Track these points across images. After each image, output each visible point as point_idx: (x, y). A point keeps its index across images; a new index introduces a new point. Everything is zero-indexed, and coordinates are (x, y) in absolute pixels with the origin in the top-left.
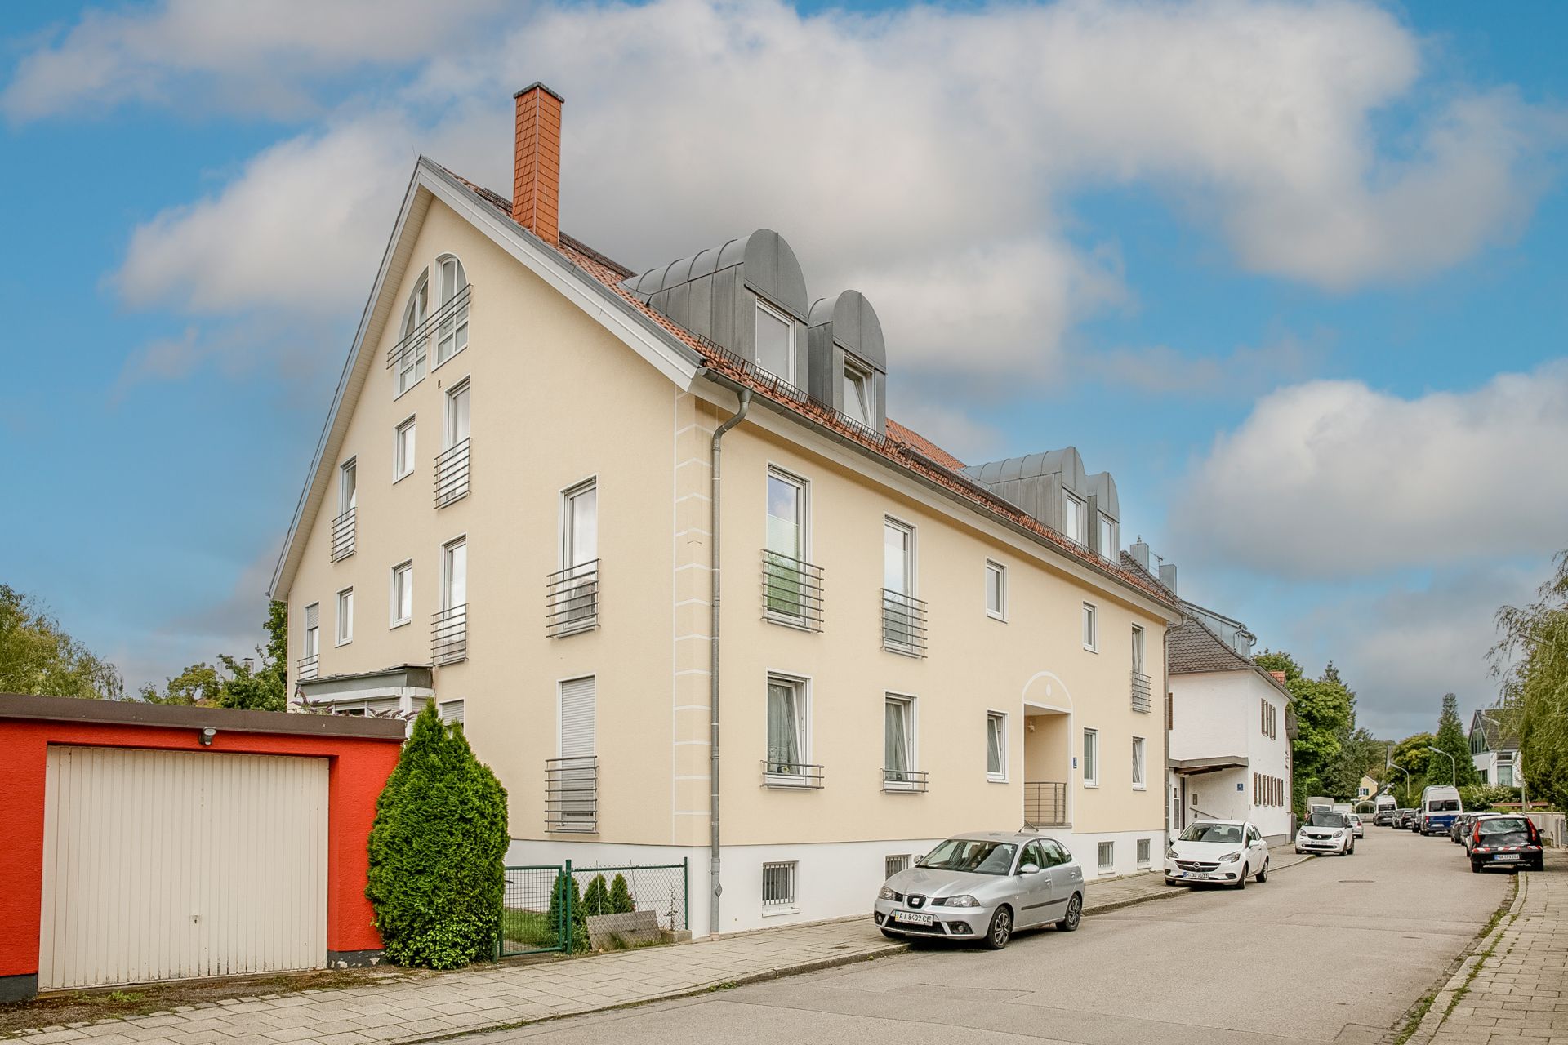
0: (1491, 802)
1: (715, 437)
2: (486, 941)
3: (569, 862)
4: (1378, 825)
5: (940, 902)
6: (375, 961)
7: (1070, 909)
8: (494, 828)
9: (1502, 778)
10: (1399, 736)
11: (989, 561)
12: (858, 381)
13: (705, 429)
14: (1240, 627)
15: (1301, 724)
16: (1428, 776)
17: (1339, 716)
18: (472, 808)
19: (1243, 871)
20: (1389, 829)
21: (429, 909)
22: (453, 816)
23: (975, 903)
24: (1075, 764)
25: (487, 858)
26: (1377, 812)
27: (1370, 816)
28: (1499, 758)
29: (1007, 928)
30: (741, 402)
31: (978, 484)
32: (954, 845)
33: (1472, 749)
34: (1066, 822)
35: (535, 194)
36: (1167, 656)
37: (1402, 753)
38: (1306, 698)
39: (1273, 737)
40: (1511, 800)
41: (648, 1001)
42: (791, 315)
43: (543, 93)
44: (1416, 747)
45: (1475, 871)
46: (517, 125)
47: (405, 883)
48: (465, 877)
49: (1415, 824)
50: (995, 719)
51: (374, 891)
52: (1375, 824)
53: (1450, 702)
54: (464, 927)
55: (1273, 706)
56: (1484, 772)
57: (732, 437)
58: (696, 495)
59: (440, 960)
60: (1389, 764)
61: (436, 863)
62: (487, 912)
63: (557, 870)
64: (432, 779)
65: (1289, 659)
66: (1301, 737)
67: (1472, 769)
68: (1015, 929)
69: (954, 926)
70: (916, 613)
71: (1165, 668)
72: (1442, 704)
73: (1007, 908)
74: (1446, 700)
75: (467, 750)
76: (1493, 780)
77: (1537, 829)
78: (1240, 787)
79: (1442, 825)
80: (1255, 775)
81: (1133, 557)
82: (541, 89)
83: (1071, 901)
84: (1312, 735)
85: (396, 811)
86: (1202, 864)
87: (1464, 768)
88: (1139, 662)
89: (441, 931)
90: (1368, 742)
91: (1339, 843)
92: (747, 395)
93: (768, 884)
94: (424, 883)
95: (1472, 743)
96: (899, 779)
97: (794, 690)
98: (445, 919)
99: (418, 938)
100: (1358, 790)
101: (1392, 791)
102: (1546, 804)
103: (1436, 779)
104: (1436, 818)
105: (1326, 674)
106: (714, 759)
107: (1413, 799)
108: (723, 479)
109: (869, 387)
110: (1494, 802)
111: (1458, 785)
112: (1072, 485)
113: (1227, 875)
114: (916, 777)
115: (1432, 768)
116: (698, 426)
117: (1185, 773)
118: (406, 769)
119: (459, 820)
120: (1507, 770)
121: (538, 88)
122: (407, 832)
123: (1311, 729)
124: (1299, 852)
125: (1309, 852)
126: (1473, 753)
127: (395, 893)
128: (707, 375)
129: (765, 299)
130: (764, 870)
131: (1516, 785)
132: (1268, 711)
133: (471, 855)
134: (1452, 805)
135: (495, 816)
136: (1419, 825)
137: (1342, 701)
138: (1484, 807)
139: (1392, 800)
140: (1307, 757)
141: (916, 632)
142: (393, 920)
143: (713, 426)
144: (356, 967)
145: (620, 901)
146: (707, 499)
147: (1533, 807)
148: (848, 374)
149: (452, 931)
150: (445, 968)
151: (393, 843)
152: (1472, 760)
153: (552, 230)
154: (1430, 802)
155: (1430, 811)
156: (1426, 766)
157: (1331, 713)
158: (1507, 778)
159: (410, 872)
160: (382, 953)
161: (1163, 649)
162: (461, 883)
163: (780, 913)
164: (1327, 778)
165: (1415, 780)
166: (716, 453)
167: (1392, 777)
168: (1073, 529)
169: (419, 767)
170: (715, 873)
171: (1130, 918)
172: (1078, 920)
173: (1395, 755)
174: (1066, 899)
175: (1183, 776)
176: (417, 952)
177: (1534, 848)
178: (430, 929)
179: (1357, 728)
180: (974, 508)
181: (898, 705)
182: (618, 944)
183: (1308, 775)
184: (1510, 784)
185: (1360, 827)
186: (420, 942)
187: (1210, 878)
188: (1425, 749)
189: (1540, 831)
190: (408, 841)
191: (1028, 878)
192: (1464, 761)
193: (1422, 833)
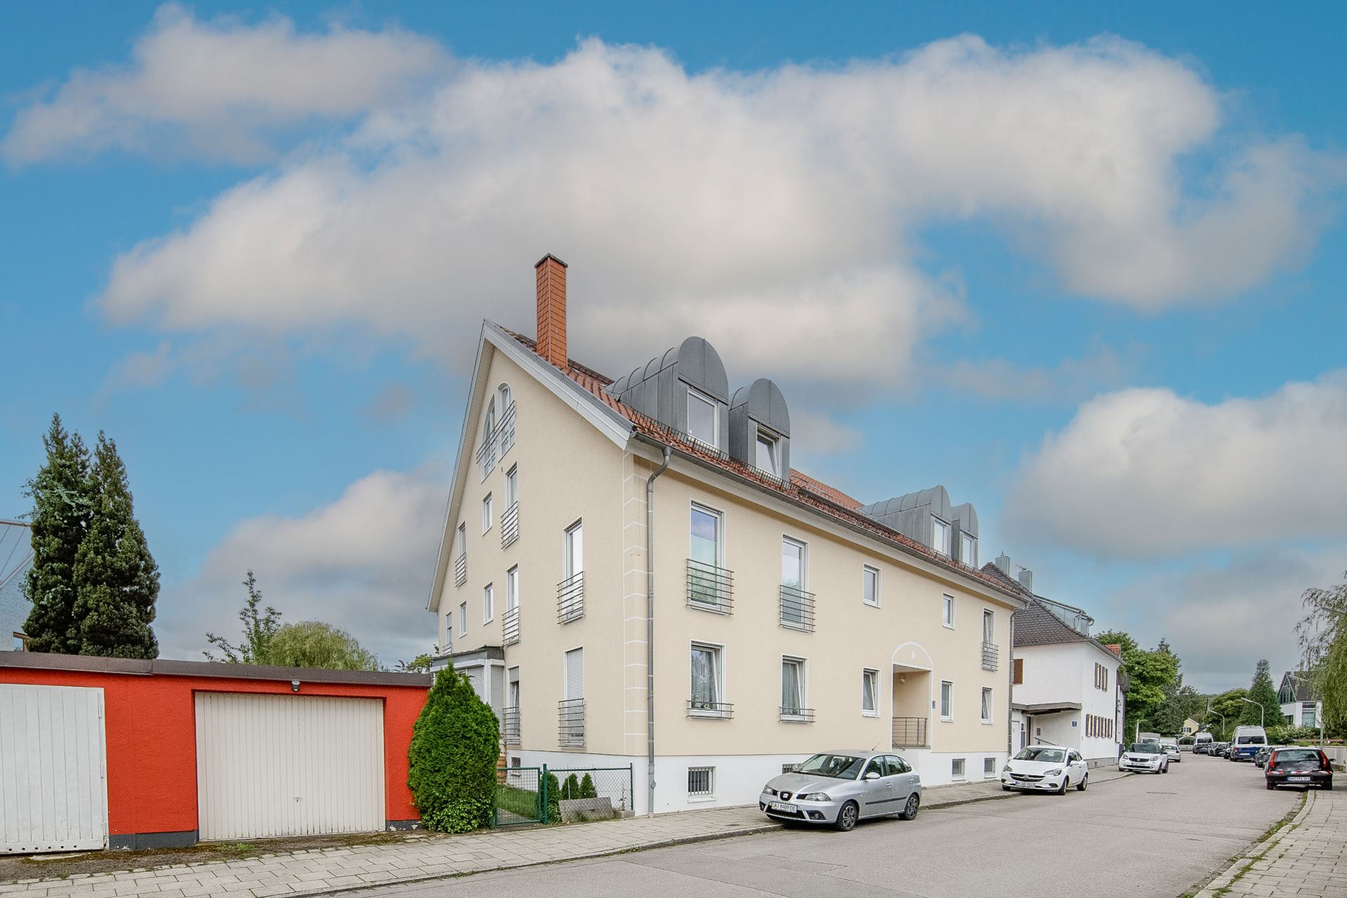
0: (1294, 738)
1: (648, 483)
2: (484, 815)
3: (545, 765)
4: (1196, 753)
5: (802, 797)
6: (414, 827)
7: (909, 805)
8: (487, 743)
9: (1306, 721)
10: (1219, 692)
11: (866, 566)
12: (769, 444)
13: (641, 477)
14: (1080, 612)
15: (1133, 682)
16: (1240, 719)
17: (1165, 676)
18: (471, 730)
19: (1064, 782)
20: (1206, 756)
21: (443, 795)
22: (458, 735)
23: (828, 799)
24: (934, 706)
25: (482, 762)
26: (1196, 744)
27: (1190, 747)
28: (1304, 706)
29: (853, 816)
30: (664, 456)
31: (870, 517)
32: (823, 759)
33: (1281, 699)
34: (927, 744)
35: (550, 333)
36: (1013, 631)
37: (1219, 702)
38: (1138, 663)
39: (1105, 689)
40: (1312, 737)
41: (572, 859)
42: (715, 398)
43: (552, 262)
44: (1232, 698)
45: (1268, 789)
46: (538, 287)
47: (428, 778)
48: (467, 775)
49: (1227, 753)
50: (869, 675)
51: (411, 783)
52: (1194, 752)
53: (1263, 666)
54: (468, 807)
55: (1106, 667)
56: (1291, 717)
57: (660, 480)
58: (636, 523)
59: (452, 827)
60: (1208, 709)
61: (447, 765)
62: (484, 797)
63: (537, 770)
64: (446, 711)
65: (1127, 637)
66: (1133, 691)
67: (1280, 714)
68: (860, 817)
69: (812, 814)
70: (807, 602)
71: (1011, 640)
72: (1256, 667)
73: (853, 803)
74: (1260, 664)
75: (472, 693)
76: (1298, 723)
77: (1329, 758)
78: (1074, 724)
79: (1248, 754)
80: (1087, 716)
81: (997, 566)
82: (551, 258)
83: (909, 799)
84: (1142, 689)
85: (422, 732)
86: (1030, 776)
87: (1273, 714)
88: (990, 635)
89: (452, 809)
90: (1192, 695)
91: (1155, 765)
92: (668, 451)
93: (693, 782)
94: (438, 778)
95: (1281, 696)
96: (795, 713)
97: (714, 654)
98: (454, 801)
99: (438, 813)
100: (1182, 729)
101: (1209, 730)
102: (1341, 740)
103: (1247, 721)
104: (1243, 749)
105: (1159, 647)
106: (650, 698)
107: (1227, 736)
108: (654, 512)
109: (778, 448)
110: (1298, 738)
111: (1266, 725)
112: (939, 513)
113: (1050, 784)
114: (806, 712)
115: (1244, 713)
116: (636, 475)
117: (1031, 714)
118: (431, 705)
119: (462, 738)
120: (1311, 716)
121: (549, 259)
122: (428, 745)
123: (1141, 686)
124: (1121, 770)
125: (1130, 770)
126: (1281, 703)
127: (422, 785)
128: (637, 437)
129: (694, 387)
130: (689, 772)
131: (1317, 726)
132: (1100, 672)
133: (471, 760)
134: (1259, 740)
135: (489, 735)
136: (1229, 753)
137: (1169, 665)
138: (1287, 742)
139: (1209, 736)
140: (1137, 704)
141: (807, 615)
142: (423, 801)
143: (646, 475)
144: (402, 830)
145: (587, 790)
146: (643, 525)
147: (1331, 742)
148: (760, 439)
149: (459, 809)
150: (456, 832)
151: (420, 753)
152: (1280, 708)
153: (562, 358)
154: (1239, 738)
155: (1239, 743)
156: (1239, 712)
157: (1159, 674)
158: (1310, 721)
159: (430, 771)
160: (420, 822)
161: (1009, 626)
162: (464, 778)
163: (701, 800)
164: (1156, 720)
165: (1230, 722)
166: (650, 493)
167: (1210, 719)
168: (939, 543)
169: (438, 704)
170: (651, 774)
171: (964, 813)
172: (915, 812)
173: (1214, 704)
174: (905, 798)
175: (1029, 715)
176: (439, 822)
177: (1324, 772)
178: (445, 807)
179: (1183, 685)
180: (852, 528)
181: (792, 664)
182: (582, 819)
183: (1138, 717)
184: (1312, 726)
185: (1178, 754)
186: (439, 815)
187: (1036, 787)
188: (1239, 700)
189: (1332, 760)
190: (429, 751)
191: (872, 782)
192: (1272, 708)
193: (1232, 760)
